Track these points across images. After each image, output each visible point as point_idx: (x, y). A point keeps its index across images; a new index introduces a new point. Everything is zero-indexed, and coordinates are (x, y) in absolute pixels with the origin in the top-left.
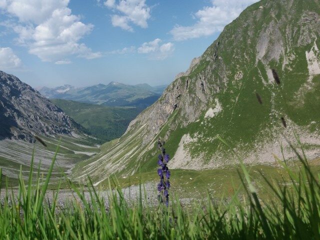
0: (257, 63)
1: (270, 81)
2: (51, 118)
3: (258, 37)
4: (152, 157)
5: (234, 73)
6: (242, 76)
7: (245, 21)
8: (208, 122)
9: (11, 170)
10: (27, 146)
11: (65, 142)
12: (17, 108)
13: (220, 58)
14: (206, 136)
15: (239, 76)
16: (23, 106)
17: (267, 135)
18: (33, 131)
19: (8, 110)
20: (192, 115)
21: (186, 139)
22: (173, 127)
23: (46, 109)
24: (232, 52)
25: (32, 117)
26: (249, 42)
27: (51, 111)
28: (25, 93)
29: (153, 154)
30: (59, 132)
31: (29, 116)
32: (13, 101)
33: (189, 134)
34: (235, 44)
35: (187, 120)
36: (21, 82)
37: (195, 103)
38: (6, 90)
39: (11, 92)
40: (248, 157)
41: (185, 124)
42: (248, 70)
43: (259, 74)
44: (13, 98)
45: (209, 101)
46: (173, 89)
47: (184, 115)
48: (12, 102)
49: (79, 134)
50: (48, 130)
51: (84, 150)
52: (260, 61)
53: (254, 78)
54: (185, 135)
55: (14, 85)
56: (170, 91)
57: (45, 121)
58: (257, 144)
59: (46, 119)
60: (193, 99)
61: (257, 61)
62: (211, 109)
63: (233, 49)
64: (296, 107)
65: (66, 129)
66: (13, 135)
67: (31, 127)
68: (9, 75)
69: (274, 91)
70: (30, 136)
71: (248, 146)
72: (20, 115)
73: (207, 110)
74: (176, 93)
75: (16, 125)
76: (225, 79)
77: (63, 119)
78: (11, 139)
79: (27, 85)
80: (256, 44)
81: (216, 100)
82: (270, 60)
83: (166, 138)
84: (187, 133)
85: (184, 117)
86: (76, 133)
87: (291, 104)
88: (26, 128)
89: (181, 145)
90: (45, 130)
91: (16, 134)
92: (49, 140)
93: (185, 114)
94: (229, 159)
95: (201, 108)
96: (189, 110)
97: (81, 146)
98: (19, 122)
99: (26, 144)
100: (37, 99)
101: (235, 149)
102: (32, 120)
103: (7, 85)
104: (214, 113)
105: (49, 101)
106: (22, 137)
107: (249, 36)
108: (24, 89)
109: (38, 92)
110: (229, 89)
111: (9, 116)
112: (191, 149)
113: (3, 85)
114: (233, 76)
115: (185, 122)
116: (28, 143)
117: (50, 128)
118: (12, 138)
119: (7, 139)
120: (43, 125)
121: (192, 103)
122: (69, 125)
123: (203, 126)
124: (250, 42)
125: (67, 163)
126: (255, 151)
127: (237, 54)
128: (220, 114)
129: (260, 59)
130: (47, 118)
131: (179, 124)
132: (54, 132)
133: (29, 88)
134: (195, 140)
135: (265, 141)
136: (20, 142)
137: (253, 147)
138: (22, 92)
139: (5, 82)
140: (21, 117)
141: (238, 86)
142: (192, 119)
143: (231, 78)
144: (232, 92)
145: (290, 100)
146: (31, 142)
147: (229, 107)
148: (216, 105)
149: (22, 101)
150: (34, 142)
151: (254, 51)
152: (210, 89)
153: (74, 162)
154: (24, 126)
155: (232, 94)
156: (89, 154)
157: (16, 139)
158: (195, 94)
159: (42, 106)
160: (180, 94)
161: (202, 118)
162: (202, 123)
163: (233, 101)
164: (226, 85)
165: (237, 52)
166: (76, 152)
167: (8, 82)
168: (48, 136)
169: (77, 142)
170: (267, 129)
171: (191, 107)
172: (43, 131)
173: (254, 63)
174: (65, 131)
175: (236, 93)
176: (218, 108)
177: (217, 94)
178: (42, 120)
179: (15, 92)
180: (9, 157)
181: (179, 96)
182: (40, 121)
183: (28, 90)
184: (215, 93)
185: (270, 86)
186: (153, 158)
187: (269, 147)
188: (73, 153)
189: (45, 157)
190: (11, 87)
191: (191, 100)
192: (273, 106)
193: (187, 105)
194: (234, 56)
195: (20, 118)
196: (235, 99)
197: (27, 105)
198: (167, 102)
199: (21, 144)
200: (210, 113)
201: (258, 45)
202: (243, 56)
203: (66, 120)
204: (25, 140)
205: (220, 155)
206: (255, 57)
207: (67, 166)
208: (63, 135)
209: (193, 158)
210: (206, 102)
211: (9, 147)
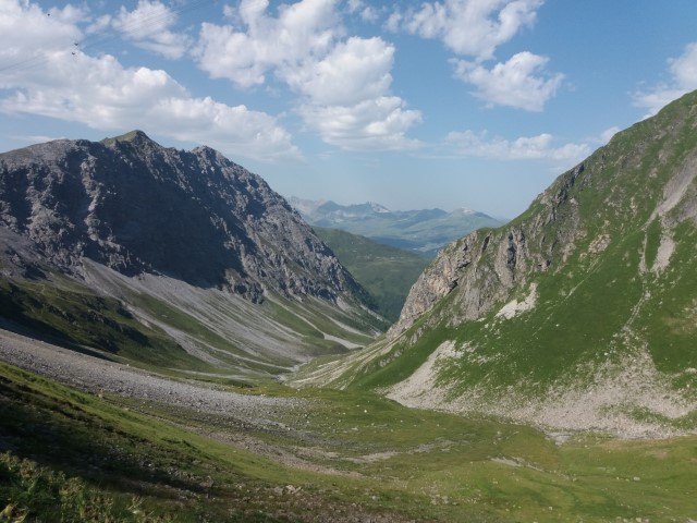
0: (649, 222)
1: (655, 267)
2: (307, 264)
3: (677, 165)
4: (378, 368)
5: (591, 237)
6: (606, 246)
7: (663, 127)
8: (497, 326)
9: (196, 343)
10: (244, 308)
11: (317, 313)
12: (250, 236)
13: (572, 201)
14: (480, 351)
15: (601, 243)
16: (263, 234)
17: (583, 375)
18: (265, 283)
19: (232, 237)
20: (473, 307)
21: (447, 349)
22: (433, 323)
23: (303, 246)
24: (607, 192)
25: (273, 257)
26: (653, 174)
27: (312, 250)
28: (273, 211)
29: (382, 364)
30: (313, 293)
31: (268, 255)
32: (248, 223)
33: (454, 342)
34: (617, 175)
35: (461, 314)
36: (270, 191)
37: (487, 284)
38: (241, 202)
39: (247, 207)
40: (522, 406)
41: (456, 321)
42: (625, 235)
43: (641, 246)
44: (250, 217)
45: (516, 285)
46: (455, 250)
47: (459, 303)
48: (246, 225)
49: (350, 303)
50: (293, 285)
51: (344, 335)
52: (658, 218)
53: (627, 255)
54: (447, 342)
55: (257, 194)
56: (448, 252)
57: (294, 269)
58: (554, 389)
59: (298, 264)
60: (484, 276)
61: (653, 217)
62: (514, 303)
63: (611, 185)
64: (676, 332)
65: (329, 289)
66: (227, 283)
67: (264, 275)
68: (253, 175)
69: (652, 288)
70: (256, 290)
71: (536, 387)
72: (251, 248)
73: (508, 301)
74: (459, 257)
75: (239, 268)
76: (568, 247)
77: (328, 269)
78: (221, 290)
79: (280, 197)
80: (666, 181)
81: (533, 286)
82: (682, 220)
83: (414, 339)
84: (451, 339)
85: (457, 308)
86: (346, 299)
87: (670, 322)
88: (254, 275)
89: (432, 358)
90: (288, 284)
91: (233, 282)
92: (287, 303)
93: (462, 301)
94: (489, 403)
95: (497, 296)
96: (470, 295)
97: (342, 326)
98: (246, 262)
99: (244, 303)
100: (291, 226)
101: (510, 387)
102: (271, 263)
103: (244, 192)
104: (517, 311)
105: (313, 232)
106: (241, 290)
107: (658, 161)
108: (273, 204)
109: (296, 213)
110: (566, 269)
111: (232, 249)
112: (442, 371)
113: (238, 193)
114: (588, 243)
115: (456, 317)
116: (249, 302)
117: (298, 283)
118: (225, 287)
119: (215, 290)
120: (287, 274)
121: (479, 284)
122: (337, 283)
123: (487, 331)
124: (655, 175)
125: (301, 353)
126: (542, 400)
127: (615, 198)
128: (525, 314)
129: (660, 214)
130: (300, 263)
131: (445, 318)
132: (303, 291)
133: (281, 203)
134: (460, 354)
135: (573, 386)
136: (236, 299)
137: (544, 390)
138: (269, 209)
139: (242, 186)
140: (252, 253)
141: (588, 265)
142: (472, 314)
143: (582, 245)
144: (570, 275)
145: (672, 315)
146: (254, 301)
147: (549, 305)
148: (528, 295)
149: (264, 225)
150: (261, 303)
151: (655, 196)
152: (528, 262)
153: (315, 354)
154: (252, 271)
155: (569, 279)
156: (349, 345)
157: (230, 291)
158: (492, 268)
159: (297, 240)
160: (468, 260)
161: (490, 316)
162: (487, 326)
163: (563, 294)
164: (565, 258)
165: (617, 191)
166: (327, 337)
167: (248, 188)
168: (288, 296)
169: (339, 318)
170: (591, 364)
171: (476, 291)
172: (283, 287)
173: (642, 223)
174: (324, 294)
175: (576, 280)
176: (530, 303)
177: (540, 274)
178: (288, 267)
179: (256, 208)
180: (204, 321)
181: (465, 266)
182: (284, 267)
183: (281, 207)
184: (536, 270)
185: (650, 276)
186: (379, 372)
187: (573, 398)
188: (322, 336)
189: (267, 333)
190: (250, 196)
191: (479, 277)
192: (631, 321)
193: (468, 287)
194: (607, 200)
195: (249, 256)
196: (567, 291)
197: (270, 234)
198: (439, 273)
199: (234, 301)
200: (510, 310)
201: (670, 182)
202: (627, 204)
203: (334, 272)
204: (244, 297)
205: (479, 393)
206: (652, 207)
207: (299, 359)
208: (318, 300)
209: (436, 386)
210: (511, 286)
211: (213, 304)
